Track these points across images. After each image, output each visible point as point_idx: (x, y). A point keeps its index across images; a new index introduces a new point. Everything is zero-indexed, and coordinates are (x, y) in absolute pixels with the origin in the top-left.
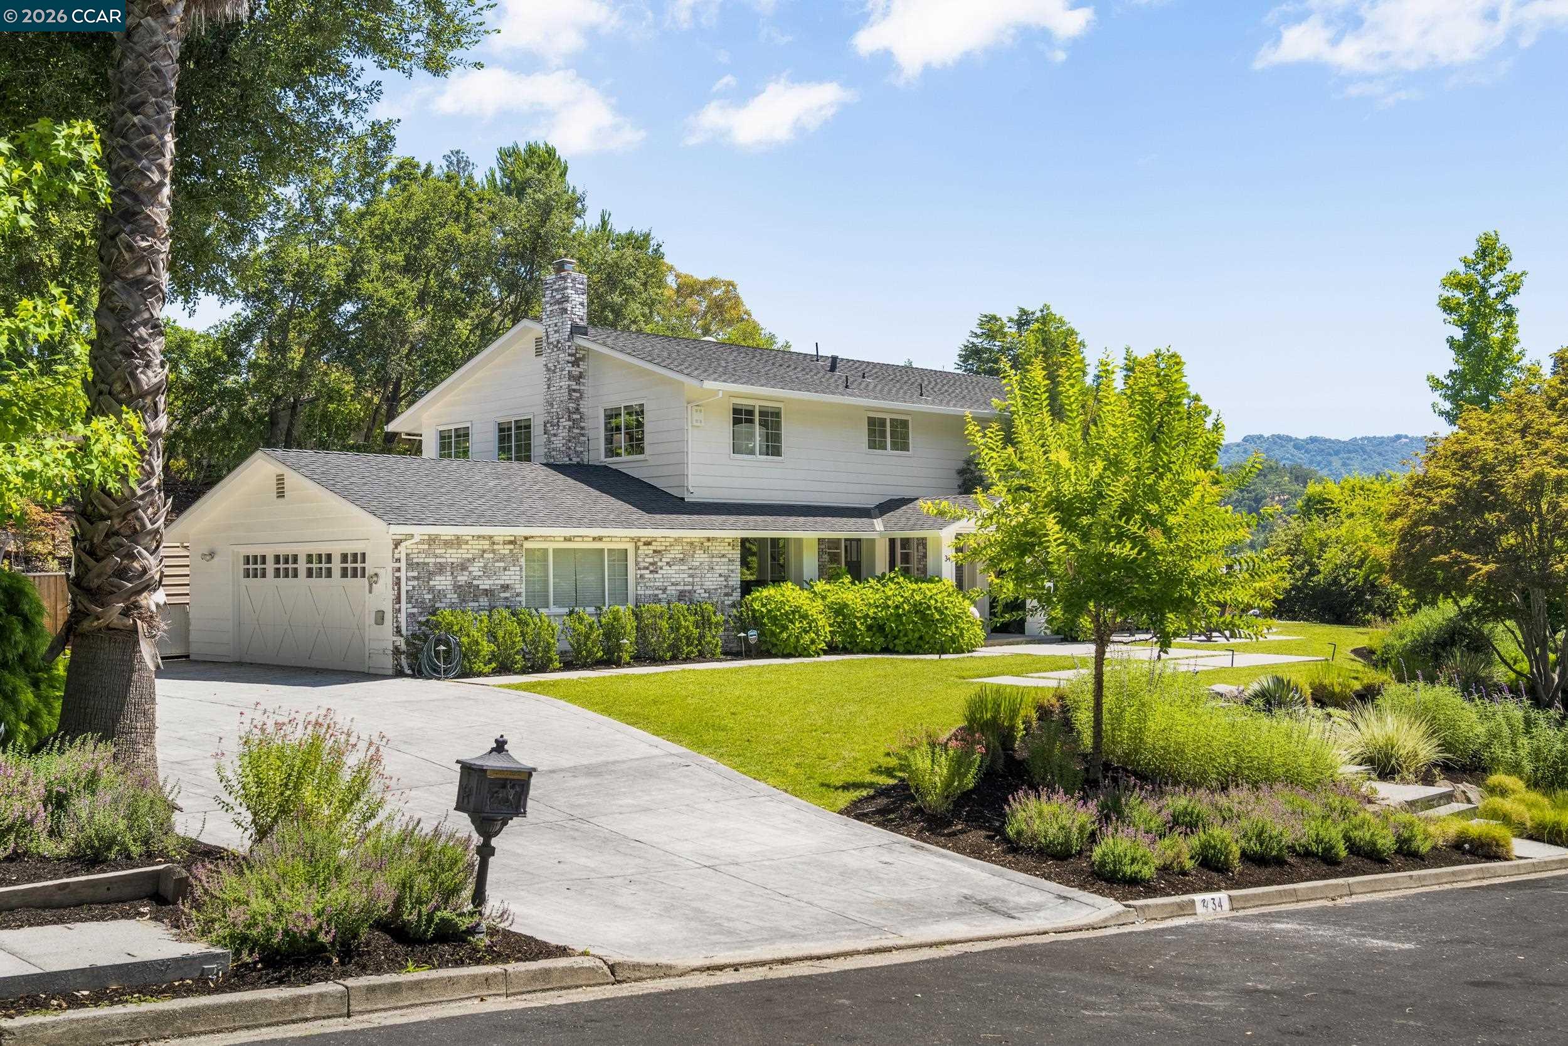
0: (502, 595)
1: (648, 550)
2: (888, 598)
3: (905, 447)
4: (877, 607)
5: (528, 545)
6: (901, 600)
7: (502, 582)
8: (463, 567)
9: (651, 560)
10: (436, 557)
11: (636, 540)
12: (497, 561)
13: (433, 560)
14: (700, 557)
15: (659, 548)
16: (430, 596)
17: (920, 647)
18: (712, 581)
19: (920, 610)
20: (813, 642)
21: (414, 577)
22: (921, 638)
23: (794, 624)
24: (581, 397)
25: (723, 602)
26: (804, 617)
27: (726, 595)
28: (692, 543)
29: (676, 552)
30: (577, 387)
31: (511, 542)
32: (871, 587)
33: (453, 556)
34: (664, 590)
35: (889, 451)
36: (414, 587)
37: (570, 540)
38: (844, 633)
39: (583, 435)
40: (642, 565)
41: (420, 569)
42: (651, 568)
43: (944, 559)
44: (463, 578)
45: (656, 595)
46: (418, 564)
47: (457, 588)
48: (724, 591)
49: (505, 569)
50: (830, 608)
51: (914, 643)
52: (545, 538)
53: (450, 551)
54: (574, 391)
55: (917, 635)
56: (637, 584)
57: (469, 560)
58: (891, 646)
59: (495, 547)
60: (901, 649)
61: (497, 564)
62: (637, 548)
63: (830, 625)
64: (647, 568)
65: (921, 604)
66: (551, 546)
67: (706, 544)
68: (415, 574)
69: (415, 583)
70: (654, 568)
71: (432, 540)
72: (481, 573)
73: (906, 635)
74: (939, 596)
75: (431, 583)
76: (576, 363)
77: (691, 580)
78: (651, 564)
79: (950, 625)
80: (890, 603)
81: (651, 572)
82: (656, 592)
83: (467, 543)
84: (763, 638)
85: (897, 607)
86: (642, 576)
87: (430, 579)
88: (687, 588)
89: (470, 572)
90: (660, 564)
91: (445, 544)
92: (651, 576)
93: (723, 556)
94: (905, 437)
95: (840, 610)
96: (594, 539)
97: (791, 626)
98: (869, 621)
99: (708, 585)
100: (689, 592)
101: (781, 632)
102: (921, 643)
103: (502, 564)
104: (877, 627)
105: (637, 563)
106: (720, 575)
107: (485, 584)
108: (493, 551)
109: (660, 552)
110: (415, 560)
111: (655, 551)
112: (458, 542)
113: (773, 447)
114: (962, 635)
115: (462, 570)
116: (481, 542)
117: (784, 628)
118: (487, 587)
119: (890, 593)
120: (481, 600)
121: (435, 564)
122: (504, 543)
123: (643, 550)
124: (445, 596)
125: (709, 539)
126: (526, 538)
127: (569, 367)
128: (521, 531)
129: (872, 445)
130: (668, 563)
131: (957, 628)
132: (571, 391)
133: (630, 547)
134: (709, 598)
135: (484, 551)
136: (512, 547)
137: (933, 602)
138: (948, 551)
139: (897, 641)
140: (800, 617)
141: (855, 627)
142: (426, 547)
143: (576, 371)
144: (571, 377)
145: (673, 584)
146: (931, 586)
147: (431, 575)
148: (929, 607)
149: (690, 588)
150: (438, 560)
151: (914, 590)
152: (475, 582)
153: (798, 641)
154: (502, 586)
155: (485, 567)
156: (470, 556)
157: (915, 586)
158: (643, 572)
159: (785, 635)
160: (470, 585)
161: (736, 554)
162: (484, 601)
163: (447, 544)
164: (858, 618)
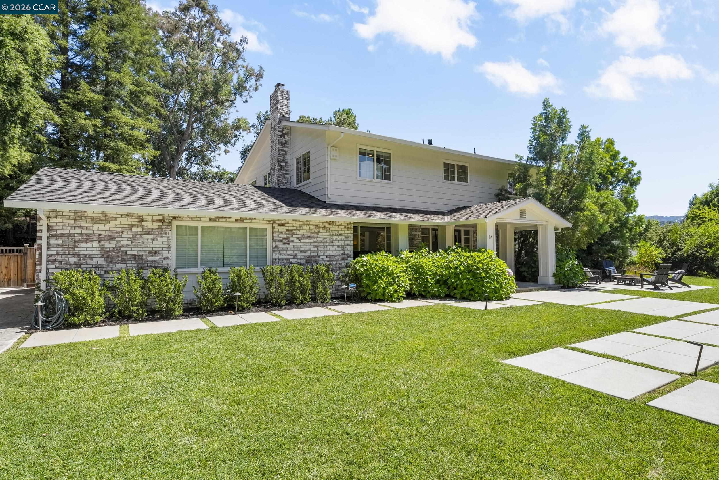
0: (150, 259)
1: (283, 229)
2: (450, 262)
3: (466, 180)
4: (443, 268)
5: (176, 223)
6: (459, 263)
7: (151, 249)
8: (111, 237)
9: (284, 236)
10: (83, 229)
11: (272, 222)
12: (146, 234)
13: (80, 232)
14: (323, 235)
15: (290, 228)
16: (76, 259)
17: (472, 295)
18: (332, 250)
19: (471, 270)
20: (396, 291)
21: (58, 245)
22: (472, 289)
23: (382, 279)
24: (286, 154)
25: (340, 264)
26: (391, 274)
27: (343, 259)
28: (317, 226)
29: (305, 231)
30: (284, 149)
31: (160, 221)
32: (440, 255)
33: (101, 229)
34: (295, 256)
35: (456, 182)
36: (57, 253)
37: (215, 220)
38: (419, 285)
39: (287, 174)
40: (277, 239)
41: (65, 238)
42: (284, 241)
43: (488, 237)
44: (110, 246)
45: (289, 259)
46: (62, 234)
47: (104, 253)
48: (341, 257)
49: (153, 240)
50: (411, 268)
51: (467, 293)
52: (192, 219)
53: (96, 225)
54: (282, 150)
55: (470, 287)
56: (273, 251)
57: (117, 232)
58: (452, 294)
59: (144, 223)
60: (458, 296)
61: (145, 236)
62: (273, 228)
63: (410, 280)
64: (281, 241)
65: (473, 266)
66: (200, 224)
67: (328, 227)
68: (60, 242)
69: (60, 249)
70: (287, 241)
71: (79, 216)
72: (130, 242)
73: (462, 287)
74: (485, 261)
75: (76, 249)
76: (283, 136)
77: (316, 249)
78: (284, 238)
79: (493, 281)
80: (451, 265)
81: (284, 244)
82: (288, 257)
83: (115, 219)
84: (361, 289)
85: (456, 268)
86: (276, 247)
87: (75, 246)
88: (312, 254)
89: (118, 242)
90: (291, 239)
91: (92, 220)
92: (285, 246)
93: (341, 234)
94: (465, 174)
95: (417, 270)
96: (236, 221)
97: (380, 280)
98: (437, 277)
99: (329, 252)
100: (315, 257)
101: (372, 285)
102: (472, 293)
103: (151, 236)
104: (442, 282)
105: (273, 238)
106: (339, 247)
107: (134, 250)
108: (142, 227)
109: (291, 230)
110: (59, 232)
111: (287, 230)
112: (106, 218)
113: (386, 176)
114: (501, 287)
115: (109, 239)
116: (129, 220)
117: (375, 282)
118: (136, 253)
119: (452, 259)
120: (129, 262)
121: (81, 235)
122: (153, 221)
123: (277, 228)
124: (92, 259)
125: (330, 223)
126: (174, 218)
127: (279, 138)
128: (170, 212)
129: (446, 178)
130: (298, 238)
131: (498, 282)
132: (279, 150)
133: (269, 227)
134: (330, 261)
135: (132, 226)
136: (160, 224)
137: (481, 265)
138: (491, 231)
139: (455, 291)
140: (387, 274)
141: (427, 281)
142: (73, 221)
143: (283, 140)
144: (279, 143)
145: (301, 252)
146: (480, 254)
147: (76, 243)
148: (478, 269)
149: (316, 254)
150: (84, 232)
151: (468, 257)
152: (123, 249)
153: (384, 292)
154: (150, 252)
155: (134, 238)
156: (119, 229)
157: (468, 254)
158: (277, 244)
159: (375, 287)
160: (118, 251)
161: (351, 233)
162: (131, 263)
163: (94, 220)
164: (430, 275)
